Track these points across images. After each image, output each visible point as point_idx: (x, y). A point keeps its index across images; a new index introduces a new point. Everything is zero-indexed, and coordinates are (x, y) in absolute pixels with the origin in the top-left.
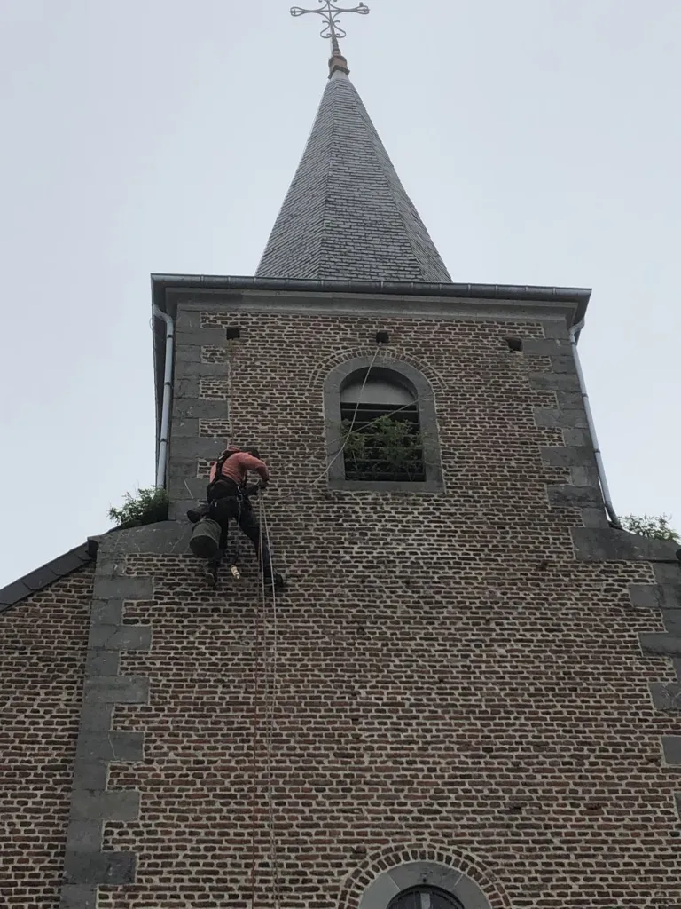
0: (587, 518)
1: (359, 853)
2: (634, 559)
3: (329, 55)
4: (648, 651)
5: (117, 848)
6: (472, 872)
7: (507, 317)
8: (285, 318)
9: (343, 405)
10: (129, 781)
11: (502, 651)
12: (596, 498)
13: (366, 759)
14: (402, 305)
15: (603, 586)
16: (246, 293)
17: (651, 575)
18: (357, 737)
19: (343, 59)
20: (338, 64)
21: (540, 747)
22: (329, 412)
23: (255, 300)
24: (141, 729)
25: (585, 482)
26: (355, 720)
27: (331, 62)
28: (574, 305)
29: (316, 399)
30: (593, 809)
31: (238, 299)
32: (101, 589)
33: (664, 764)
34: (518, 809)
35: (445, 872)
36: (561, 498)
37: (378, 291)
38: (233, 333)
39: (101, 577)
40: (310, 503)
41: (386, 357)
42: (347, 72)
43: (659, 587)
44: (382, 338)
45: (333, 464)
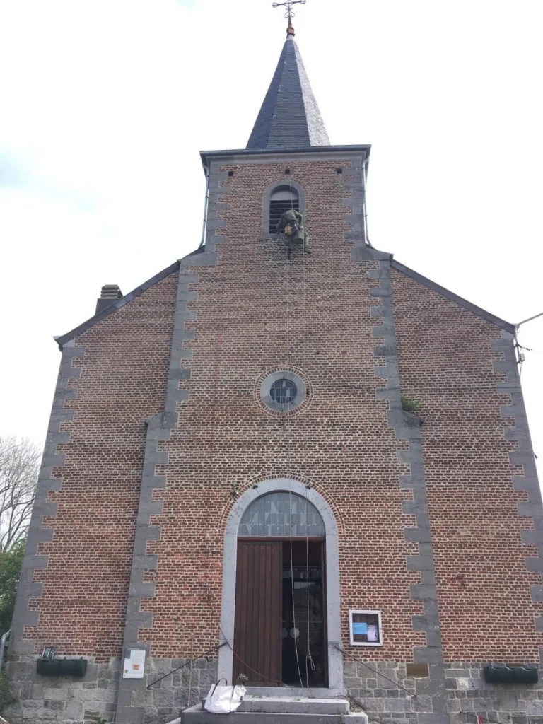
0: (357, 244)
1: (263, 369)
2: (372, 259)
3: (287, 27)
4: (372, 295)
5: (185, 368)
6: (300, 374)
7: (337, 159)
8: (251, 166)
9: (272, 202)
10: (190, 346)
11: (319, 297)
12: (361, 235)
13: (268, 337)
14: (296, 157)
15: (360, 271)
16: (235, 156)
17: (378, 265)
18: (266, 330)
19: (292, 29)
20: (290, 32)
21: (328, 331)
22: (265, 208)
23: (239, 159)
24: (194, 328)
25: (360, 230)
26: (265, 324)
27: (287, 30)
28: (365, 152)
29: (260, 200)
30: (344, 353)
31: (232, 159)
32: (181, 279)
33: (372, 336)
34: (318, 353)
35: (291, 375)
36: (349, 237)
37: (290, 152)
38: (231, 174)
39: (182, 275)
40: (255, 244)
41: (288, 181)
42: (294, 35)
43: (381, 271)
44: (287, 172)
45: (266, 227)
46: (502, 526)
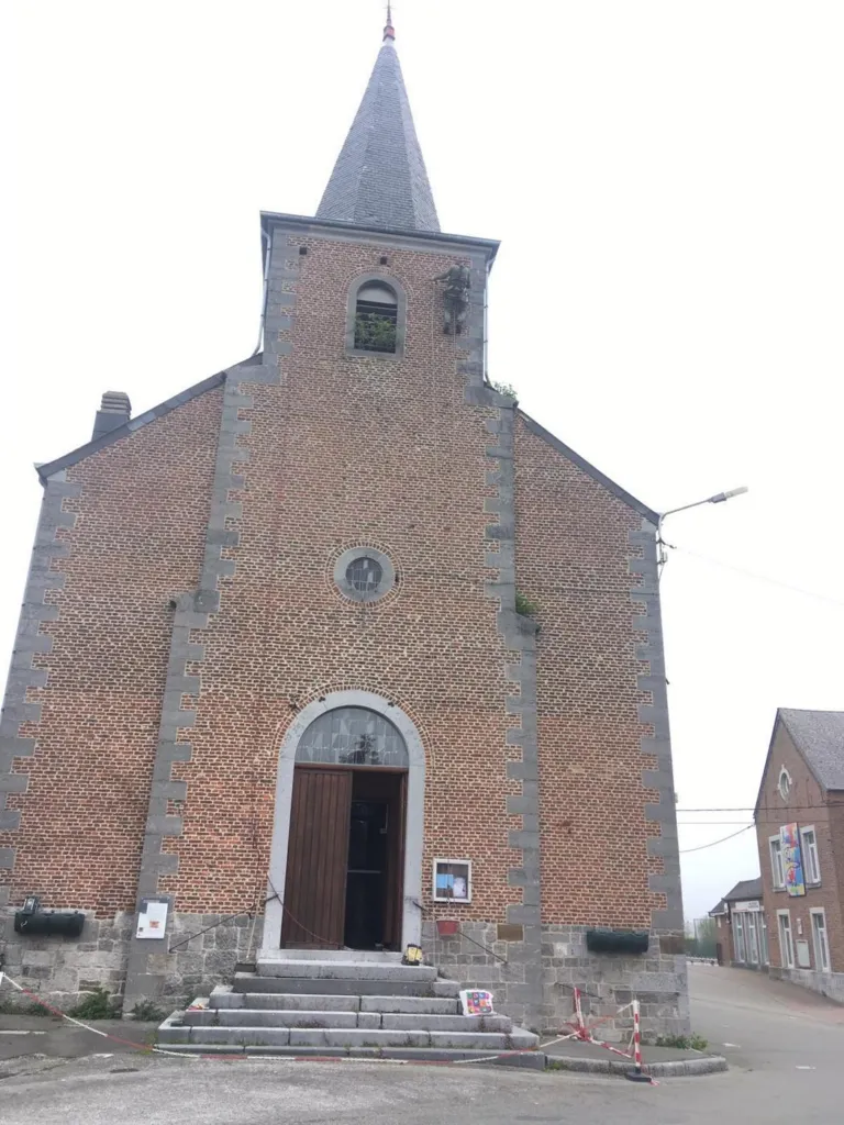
0: (473, 381)
1: (338, 541)
2: (491, 405)
3: (385, 25)
4: (488, 455)
5: (231, 529)
6: (388, 553)
7: (452, 253)
8: (332, 243)
9: (359, 302)
10: (238, 499)
11: (419, 449)
12: (479, 369)
13: (347, 498)
14: (398, 241)
15: (473, 419)
16: (312, 226)
17: (498, 414)
18: (344, 487)
19: (392, 28)
20: (389, 33)
21: (428, 498)
22: (350, 309)
23: (316, 230)
24: (244, 475)
25: (476, 360)
26: (344, 478)
27: (385, 30)
28: (491, 249)
29: (344, 298)
30: (447, 529)
31: (307, 229)
32: (228, 400)
33: (484, 511)
34: (413, 526)
35: (375, 553)
36: (462, 369)
37: (389, 232)
38: (303, 251)
39: (228, 393)
40: (335, 361)
41: (383, 274)
42: (393, 39)
43: (501, 421)
44: (383, 261)
45: (350, 339)
46: (621, 763)
